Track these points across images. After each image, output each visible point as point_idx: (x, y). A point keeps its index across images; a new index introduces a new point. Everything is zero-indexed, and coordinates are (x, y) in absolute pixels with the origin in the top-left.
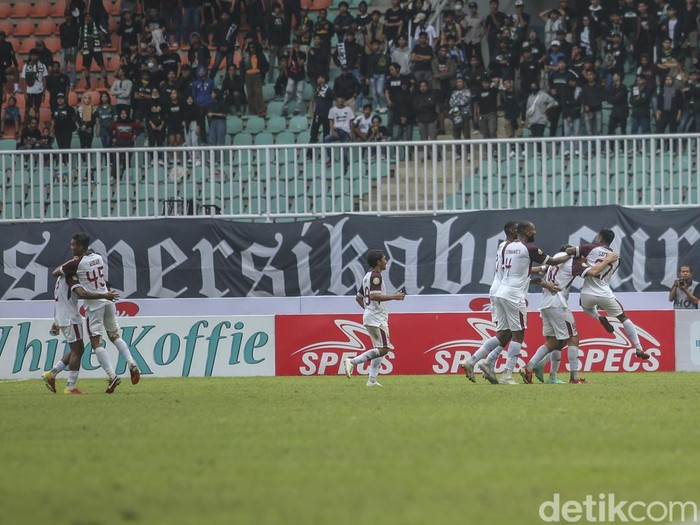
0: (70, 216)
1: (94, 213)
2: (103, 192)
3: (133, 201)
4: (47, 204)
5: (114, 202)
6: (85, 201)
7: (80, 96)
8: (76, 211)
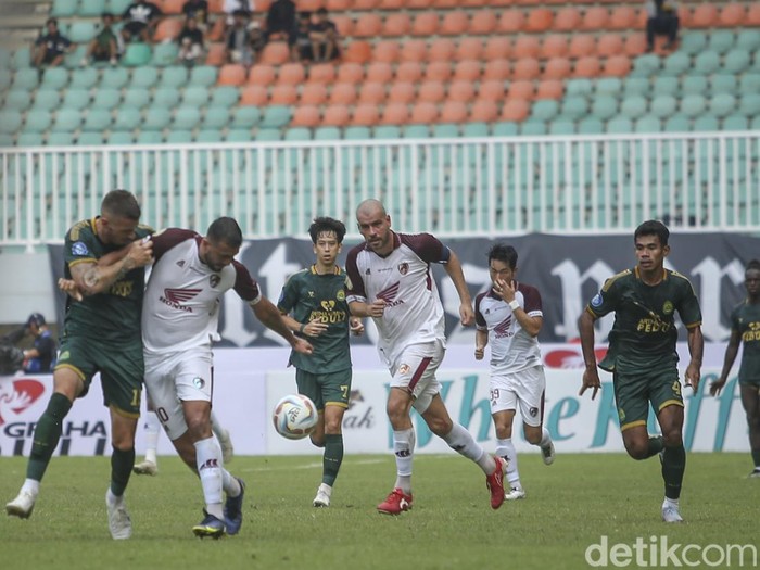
0: (530, 229)
1: (563, 225)
2: (575, 196)
3: (615, 208)
4: (499, 212)
5: (589, 209)
6: (550, 208)
7: (542, 64)
8: (537, 221)
